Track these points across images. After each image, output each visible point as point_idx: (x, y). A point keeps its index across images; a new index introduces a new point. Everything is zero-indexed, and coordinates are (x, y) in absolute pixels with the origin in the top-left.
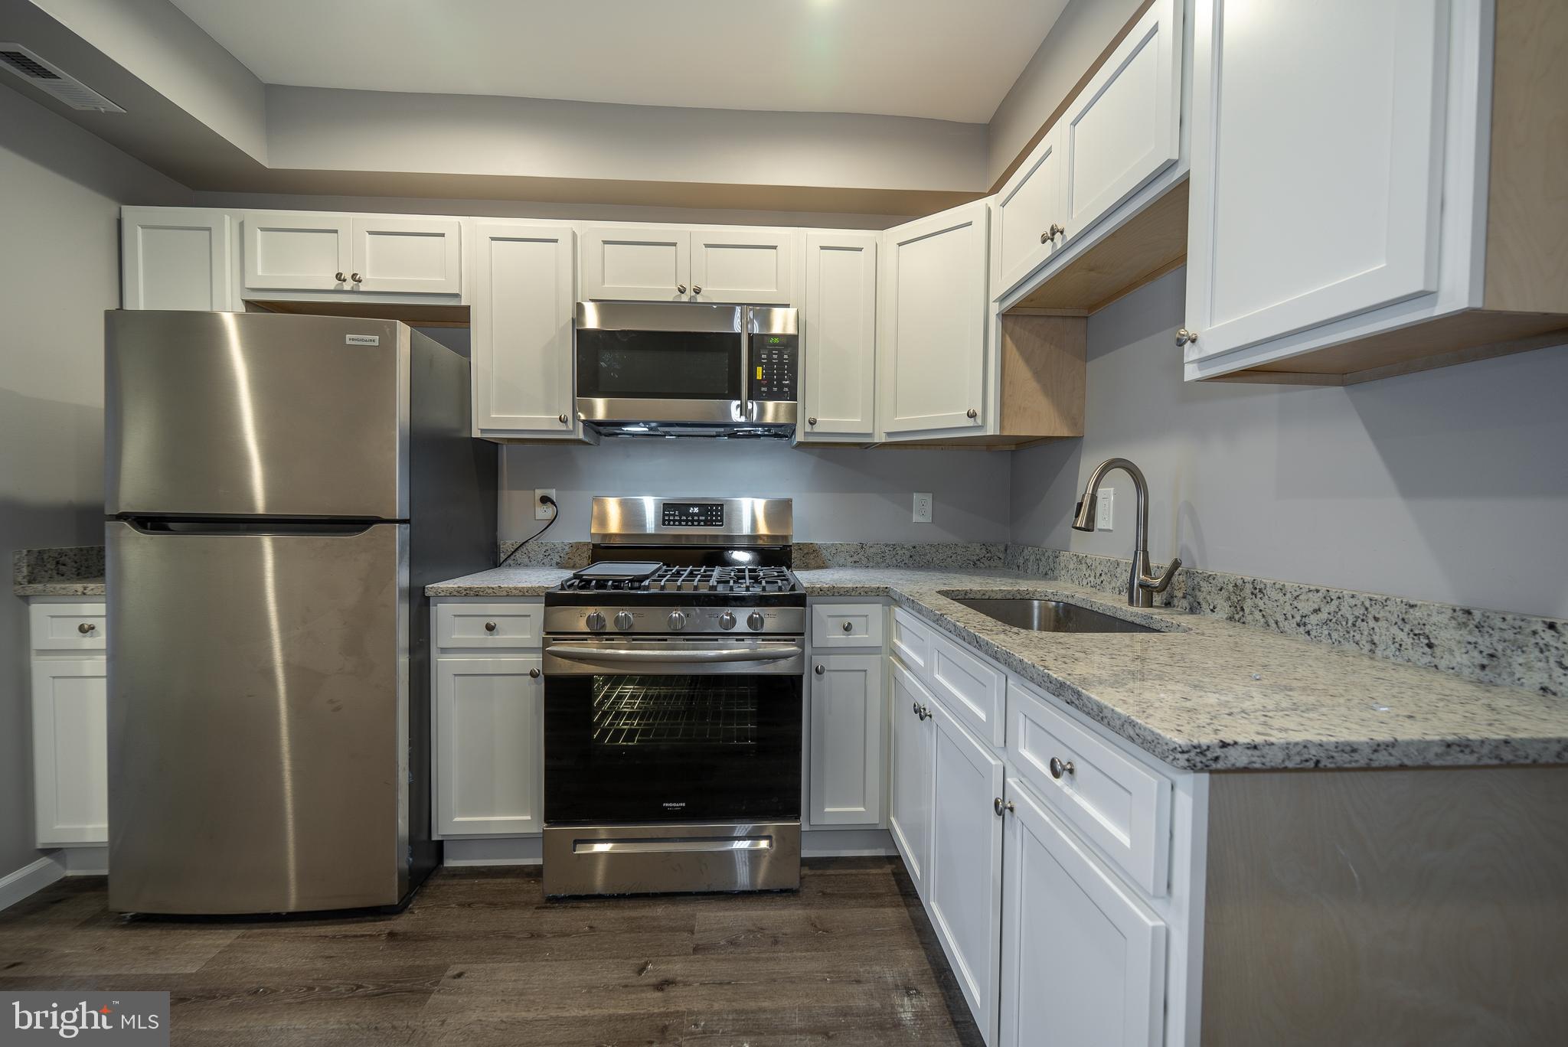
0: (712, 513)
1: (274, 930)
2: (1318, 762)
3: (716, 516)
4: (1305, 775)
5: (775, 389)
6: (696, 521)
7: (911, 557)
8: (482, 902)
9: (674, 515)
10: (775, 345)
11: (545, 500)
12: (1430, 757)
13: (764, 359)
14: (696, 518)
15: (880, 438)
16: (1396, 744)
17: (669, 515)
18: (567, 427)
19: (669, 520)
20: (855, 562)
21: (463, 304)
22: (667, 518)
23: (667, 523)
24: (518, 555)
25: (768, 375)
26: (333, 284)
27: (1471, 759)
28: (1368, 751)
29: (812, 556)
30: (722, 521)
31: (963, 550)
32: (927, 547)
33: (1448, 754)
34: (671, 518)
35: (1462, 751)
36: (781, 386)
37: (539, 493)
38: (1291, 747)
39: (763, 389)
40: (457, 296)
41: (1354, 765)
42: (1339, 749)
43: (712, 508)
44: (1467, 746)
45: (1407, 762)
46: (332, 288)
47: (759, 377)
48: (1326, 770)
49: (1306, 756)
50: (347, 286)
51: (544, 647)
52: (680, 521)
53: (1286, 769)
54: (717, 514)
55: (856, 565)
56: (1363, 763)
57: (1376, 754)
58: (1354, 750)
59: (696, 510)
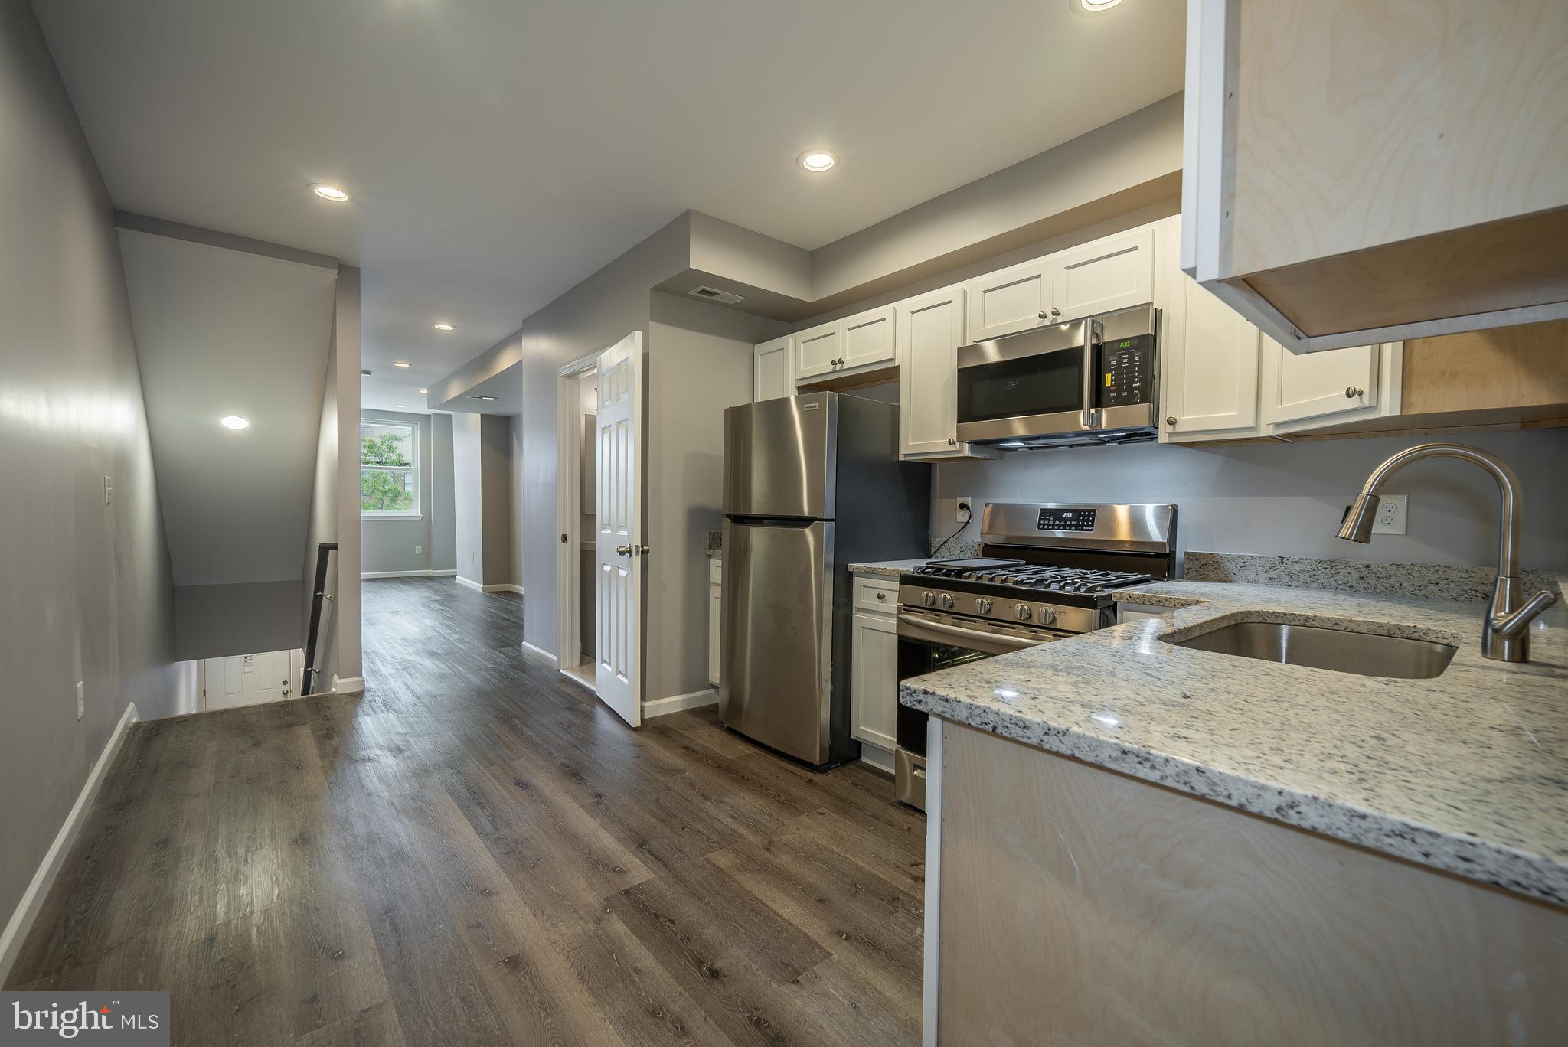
0: (1084, 518)
1: (767, 756)
2: (995, 728)
3: (1087, 521)
4: (981, 735)
5: (1125, 394)
6: (1068, 525)
7: (1361, 578)
8: (864, 787)
9: (1049, 520)
10: (1124, 349)
11: (963, 506)
12: (1103, 757)
13: (1113, 365)
14: (1068, 523)
15: (1266, 431)
16: (1068, 733)
17: (1044, 520)
18: (955, 447)
19: (1044, 524)
20: (1271, 579)
21: (896, 365)
22: (1042, 522)
23: (1041, 526)
24: (942, 549)
25: (1117, 382)
26: (830, 368)
27: (1154, 776)
28: (1040, 732)
29: (1211, 568)
30: (1092, 526)
31: (1462, 575)
32: (1389, 568)
33: (1124, 760)
34: (1046, 522)
35: (1140, 763)
36: (1130, 389)
37: (960, 500)
38: (974, 708)
39: (1112, 395)
40: (892, 360)
41: (1026, 740)
42: (1013, 721)
43: (1084, 513)
44: (1147, 760)
45: (1077, 754)
46: (831, 370)
47: (1108, 384)
48: (1001, 737)
49: (985, 720)
50: (838, 367)
51: (898, 614)
52: (1053, 525)
53: (969, 726)
54: (1088, 519)
55: (1271, 582)
56: (1034, 741)
57: (1046, 737)
58: (1026, 727)
59: (1070, 515)
